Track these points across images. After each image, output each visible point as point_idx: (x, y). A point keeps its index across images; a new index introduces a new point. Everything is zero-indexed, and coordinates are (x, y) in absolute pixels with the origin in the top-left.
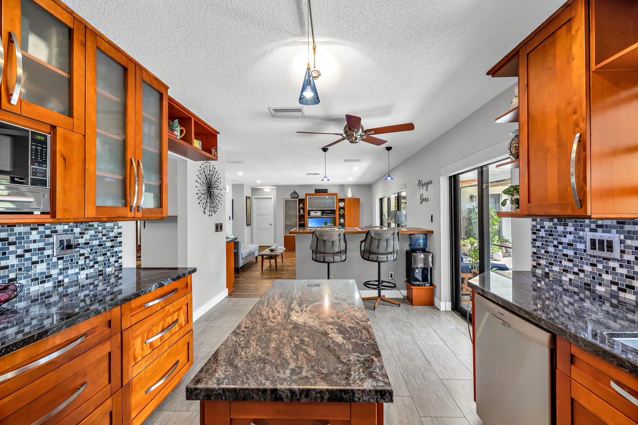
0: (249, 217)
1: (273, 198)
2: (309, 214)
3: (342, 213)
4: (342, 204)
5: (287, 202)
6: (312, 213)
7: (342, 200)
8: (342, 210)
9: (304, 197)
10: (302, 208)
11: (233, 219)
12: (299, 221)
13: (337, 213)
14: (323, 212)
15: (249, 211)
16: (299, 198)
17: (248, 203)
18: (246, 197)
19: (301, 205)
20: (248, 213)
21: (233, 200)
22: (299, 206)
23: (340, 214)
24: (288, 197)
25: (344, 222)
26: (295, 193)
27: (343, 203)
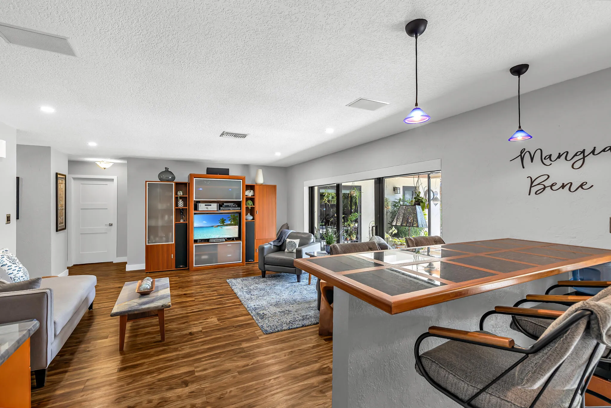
0: (61, 213)
1: (115, 181)
2: (196, 208)
3: (250, 207)
4: (249, 193)
5: (151, 187)
6: (202, 207)
7: (251, 187)
8: (250, 202)
9: (185, 180)
10: (181, 198)
11: (18, 218)
12: (176, 219)
13: (244, 207)
14: (221, 205)
15: (61, 203)
16: (176, 181)
17: (61, 186)
18: (57, 174)
19: (180, 193)
20: (59, 206)
21: (18, 178)
22: (176, 194)
23: (247, 208)
24: (155, 178)
25: (253, 219)
26: (167, 171)
27: (252, 191)
